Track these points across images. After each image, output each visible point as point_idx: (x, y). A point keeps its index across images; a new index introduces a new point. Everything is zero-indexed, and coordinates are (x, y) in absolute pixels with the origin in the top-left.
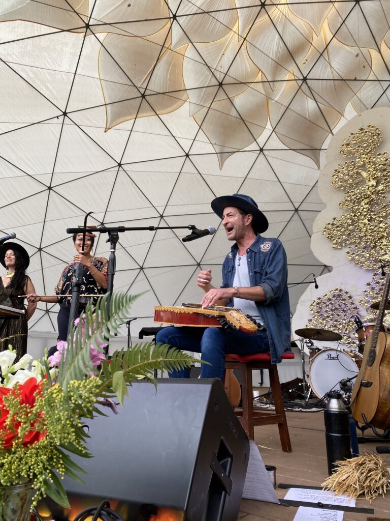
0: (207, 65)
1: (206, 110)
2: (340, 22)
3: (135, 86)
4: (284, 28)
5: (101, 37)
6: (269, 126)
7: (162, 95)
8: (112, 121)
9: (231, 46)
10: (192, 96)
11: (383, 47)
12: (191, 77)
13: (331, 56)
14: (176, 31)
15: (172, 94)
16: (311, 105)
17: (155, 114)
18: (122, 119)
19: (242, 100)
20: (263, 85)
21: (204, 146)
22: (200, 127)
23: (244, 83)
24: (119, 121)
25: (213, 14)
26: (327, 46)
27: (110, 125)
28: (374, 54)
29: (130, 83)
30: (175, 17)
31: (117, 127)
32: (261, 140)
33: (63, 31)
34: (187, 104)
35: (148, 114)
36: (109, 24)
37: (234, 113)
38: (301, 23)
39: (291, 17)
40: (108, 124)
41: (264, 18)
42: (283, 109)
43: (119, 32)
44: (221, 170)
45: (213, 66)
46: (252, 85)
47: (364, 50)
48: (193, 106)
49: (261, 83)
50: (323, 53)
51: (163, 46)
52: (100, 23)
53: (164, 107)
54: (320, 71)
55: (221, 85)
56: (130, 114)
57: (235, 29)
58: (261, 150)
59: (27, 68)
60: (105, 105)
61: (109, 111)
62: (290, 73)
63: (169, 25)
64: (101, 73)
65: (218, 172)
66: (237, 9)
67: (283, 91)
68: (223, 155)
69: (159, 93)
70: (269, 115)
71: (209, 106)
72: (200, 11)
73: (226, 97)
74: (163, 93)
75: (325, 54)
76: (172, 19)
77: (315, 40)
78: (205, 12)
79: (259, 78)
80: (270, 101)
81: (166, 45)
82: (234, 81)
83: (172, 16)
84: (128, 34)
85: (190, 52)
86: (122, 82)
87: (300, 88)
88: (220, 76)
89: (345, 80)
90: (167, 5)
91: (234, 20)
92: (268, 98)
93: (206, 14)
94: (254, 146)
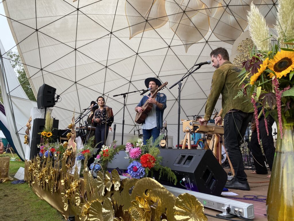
0: (177, 3)
1: (177, 24)
3: (142, 16)
6: (210, 30)
8: (133, 34)
10: (170, 19)
12: (169, 9)
15: (160, 19)
16: (231, 18)
17: (152, 28)
18: (137, 33)
19: (195, 18)
21: (177, 41)
22: (175, 33)
23: (196, 10)
27: (132, 36)
29: (140, 16)
31: (135, 36)
32: (207, 37)
34: (168, 22)
35: (150, 29)
37: (192, 25)
40: (131, 35)
42: (217, 21)
44: (186, 52)
45: (180, 4)
46: (200, 11)
48: (171, 23)
49: (205, 10)
53: (157, 25)
54: (235, 1)
55: (184, 12)
56: (141, 30)
58: (207, 42)
59: (94, 16)
60: (129, 27)
61: (131, 29)
62: (219, 3)
64: (126, 13)
65: (185, 54)
67: (216, 12)
68: (187, 45)
69: (154, 19)
70: (209, 25)
71: (179, 22)
73: (187, 18)
74: (156, 19)
79: (204, 7)
80: (210, 18)
82: (191, 10)
86: (136, 16)
87: (225, 10)
88: (184, 8)
89: (249, 5)
92: (209, 16)
94: (203, 40)
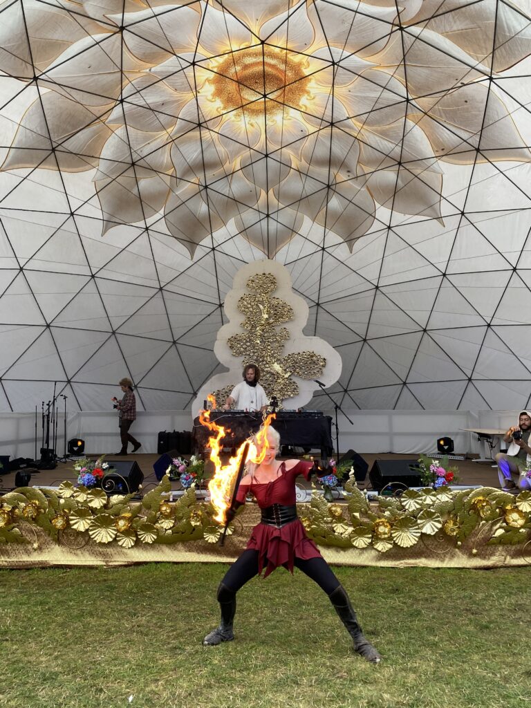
0: (129, 145)
1: (110, 180)
2: (249, 162)
3: (50, 139)
4: (207, 147)
5: (43, 90)
6: (162, 212)
7: (74, 155)
8: (10, 164)
9: (159, 140)
10: (103, 166)
11: (271, 192)
12: (109, 149)
13: (233, 181)
14: (117, 112)
15: (84, 158)
16: (203, 208)
17: (57, 168)
18: (20, 165)
19: (147, 184)
20: (171, 179)
21: (95, 210)
22: (97, 193)
23: (155, 171)
24: (16, 166)
25: (156, 113)
26: (233, 173)
27: (6, 167)
28: (263, 193)
29: (47, 136)
30: (122, 101)
31: (12, 171)
32: (150, 221)
33: (11, 76)
34: (95, 170)
35: (51, 168)
36: (59, 85)
37: (135, 191)
38: (222, 150)
39: (217, 142)
40: (4, 166)
41: (196, 133)
42: (179, 202)
43: (63, 93)
44: (102, 236)
45: (135, 147)
46: (161, 175)
47: (258, 188)
48: (99, 173)
49: (170, 176)
50: (228, 176)
51: (98, 118)
52: (50, 80)
53: (70, 165)
54: (220, 186)
55: (133, 164)
56: (31, 162)
57: (169, 130)
58: (147, 229)
60: (10, 148)
61: (11, 154)
62: (197, 178)
63: (113, 105)
64: (23, 120)
65: (99, 237)
66: (177, 118)
67: (185, 189)
68: (109, 223)
69: (71, 153)
70: (166, 201)
71: (114, 178)
72: (147, 106)
73: (134, 176)
74: (74, 154)
75: (230, 177)
76: (118, 102)
77: (227, 166)
78: (150, 109)
79: (170, 172)
80: (171, 192)
81: (102, 118)
82: (147, 166)
83: (120, 99)
84: (71, 98)
85: (120, 131)
86: (40, 133)
87: (200, 192)
88: (135, 157)
89: (236, 201)
90: (122, 90)
91: (172, 124)
92: (171, 190)
93: (151, 111)
94: (141, 224)
